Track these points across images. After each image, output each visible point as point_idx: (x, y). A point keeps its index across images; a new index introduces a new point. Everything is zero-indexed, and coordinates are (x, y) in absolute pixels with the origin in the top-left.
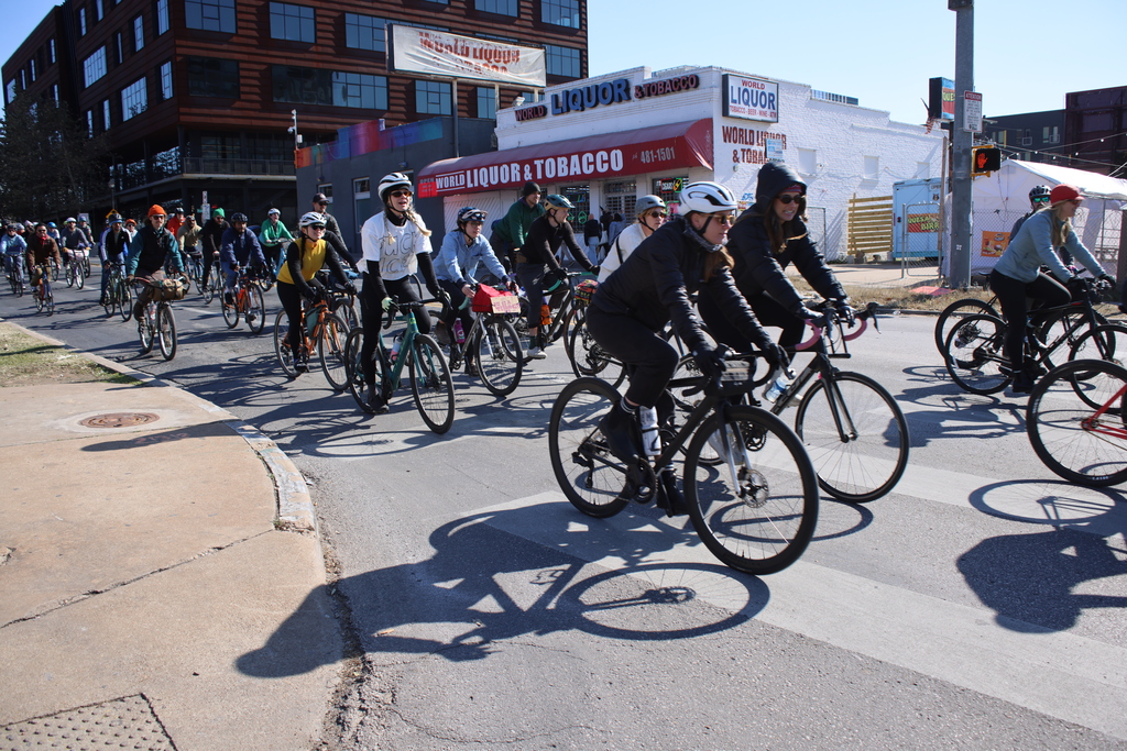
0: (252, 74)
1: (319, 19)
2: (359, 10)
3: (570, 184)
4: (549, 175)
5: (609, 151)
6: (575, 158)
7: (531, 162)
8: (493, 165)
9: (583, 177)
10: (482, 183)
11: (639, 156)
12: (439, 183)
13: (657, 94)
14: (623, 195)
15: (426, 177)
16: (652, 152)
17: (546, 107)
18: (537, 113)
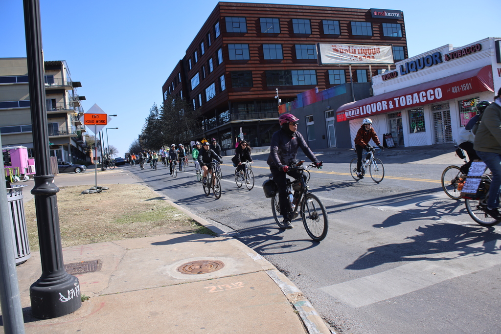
0: (257, 76)
1: (284, 49)
2: (301, 42)
3: (413, 108)
4: (402, 105)
5: (434, 89)
6: (415, 95)
7: (392, 99)
8: (373, 103)
9: (421, 104)
10: (368, 112)
11: (451, 90)
12: (347, 114)
13: (457, 57)
14: (442, 111)
15: (340, 112)
16: (458, 87)
17: (398, 71)
18: (393, 75)
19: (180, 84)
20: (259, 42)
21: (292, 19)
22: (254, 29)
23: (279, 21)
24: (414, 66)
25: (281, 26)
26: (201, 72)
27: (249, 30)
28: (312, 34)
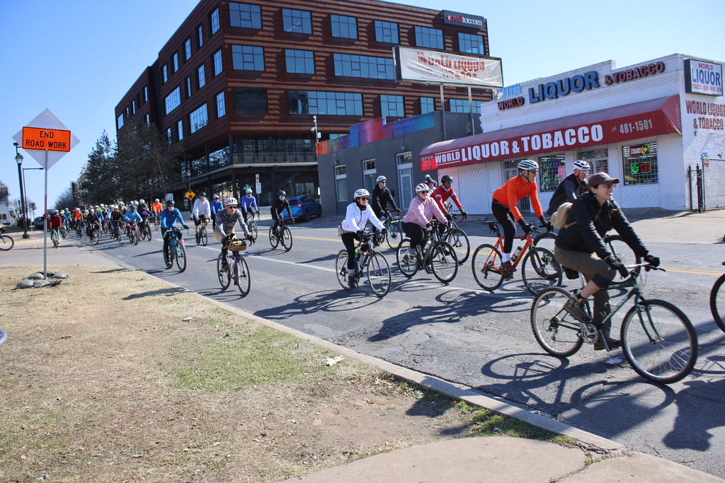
0: (274, 97)
1: (317, 59)
2: (342, 51)
4: (534, 148)
5: (589, 126)
6: (558, 134)
7: (518, 139)
8: (485, 143)
9: (566, 147)
10: (475, 157)
11: (618, 128)
12: (438, 159)
13: (625, 80)
15: (426, 156)
16: (630, 125)
17: (524, 97)
18: (516, 103)
19: (146, 105)
20: (280, 45)
21: (330, 14)
22: (271, 24)
23: (312, 16)
24: (553, 90)
25: (314, 24)
26: (184, 86)
27: (266, 26)
28: (358, 40)
